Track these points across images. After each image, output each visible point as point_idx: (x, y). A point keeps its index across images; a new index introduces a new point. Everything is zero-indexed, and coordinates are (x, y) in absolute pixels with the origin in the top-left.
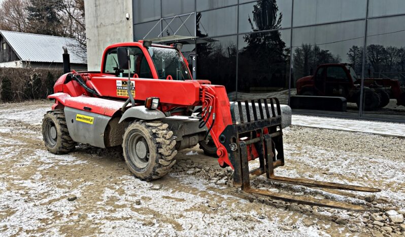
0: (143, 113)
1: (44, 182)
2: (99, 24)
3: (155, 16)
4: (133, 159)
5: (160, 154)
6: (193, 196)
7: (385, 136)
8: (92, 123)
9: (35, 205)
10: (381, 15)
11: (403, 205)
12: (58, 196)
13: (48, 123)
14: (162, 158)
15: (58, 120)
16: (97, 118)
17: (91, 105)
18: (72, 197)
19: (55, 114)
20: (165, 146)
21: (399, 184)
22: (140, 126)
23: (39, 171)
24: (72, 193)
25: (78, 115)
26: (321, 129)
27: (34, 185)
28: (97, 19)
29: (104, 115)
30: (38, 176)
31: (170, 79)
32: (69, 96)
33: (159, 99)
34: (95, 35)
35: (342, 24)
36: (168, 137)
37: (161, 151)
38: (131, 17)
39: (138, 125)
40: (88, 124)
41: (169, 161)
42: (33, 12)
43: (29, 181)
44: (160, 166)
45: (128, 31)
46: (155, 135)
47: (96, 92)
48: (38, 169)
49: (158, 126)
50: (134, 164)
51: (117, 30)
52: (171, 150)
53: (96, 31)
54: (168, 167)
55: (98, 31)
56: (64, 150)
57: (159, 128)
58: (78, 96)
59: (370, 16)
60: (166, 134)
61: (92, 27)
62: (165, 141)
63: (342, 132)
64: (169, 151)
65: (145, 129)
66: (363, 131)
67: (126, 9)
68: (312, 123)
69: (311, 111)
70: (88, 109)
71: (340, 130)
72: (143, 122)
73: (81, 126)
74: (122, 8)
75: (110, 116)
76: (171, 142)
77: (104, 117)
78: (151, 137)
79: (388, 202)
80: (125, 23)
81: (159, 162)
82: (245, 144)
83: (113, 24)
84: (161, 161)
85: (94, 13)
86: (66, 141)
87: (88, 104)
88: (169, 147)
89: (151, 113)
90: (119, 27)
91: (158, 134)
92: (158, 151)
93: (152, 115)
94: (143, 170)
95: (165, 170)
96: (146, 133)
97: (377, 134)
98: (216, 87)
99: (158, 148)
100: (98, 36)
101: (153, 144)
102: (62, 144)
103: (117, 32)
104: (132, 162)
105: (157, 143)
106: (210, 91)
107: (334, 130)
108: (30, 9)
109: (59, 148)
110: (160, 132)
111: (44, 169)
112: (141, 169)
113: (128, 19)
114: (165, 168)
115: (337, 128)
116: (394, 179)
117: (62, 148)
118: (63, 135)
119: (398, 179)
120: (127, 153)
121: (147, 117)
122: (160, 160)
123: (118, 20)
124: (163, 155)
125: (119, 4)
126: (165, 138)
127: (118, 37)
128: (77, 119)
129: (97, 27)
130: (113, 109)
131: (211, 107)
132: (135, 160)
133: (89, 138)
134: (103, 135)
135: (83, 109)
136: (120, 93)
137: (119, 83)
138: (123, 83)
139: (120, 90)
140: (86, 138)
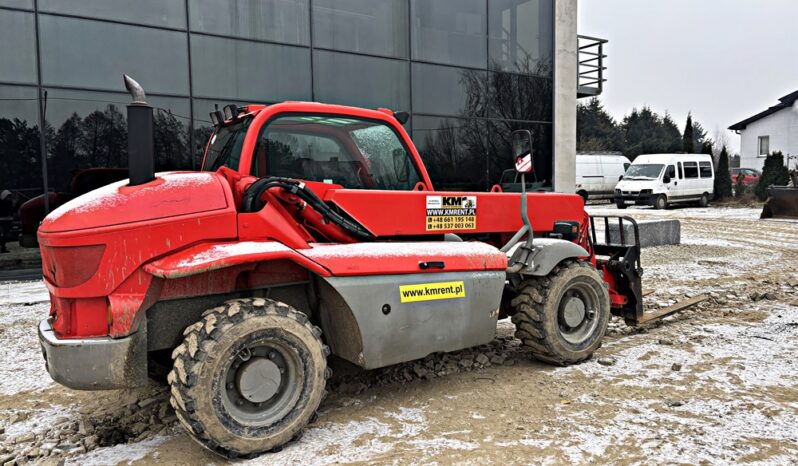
8: (462, 294)
16: (473, 280)
22: (585, 270)
25: (403, 289)
29: (486, 270)
31: (497, 190)
40: (449, 300)
47: (364, 230)
70: (433, 267)
73: (423, 314)
77: (487, 274)
94: (588, 343)
112: (582, 344)
133: (450, 335)
134: (498, 311)
135: (416, 268)
136: (436, 223)
137: (434, 201)
138: (445, 201)
139: (436, 218)
140: (439, 338)
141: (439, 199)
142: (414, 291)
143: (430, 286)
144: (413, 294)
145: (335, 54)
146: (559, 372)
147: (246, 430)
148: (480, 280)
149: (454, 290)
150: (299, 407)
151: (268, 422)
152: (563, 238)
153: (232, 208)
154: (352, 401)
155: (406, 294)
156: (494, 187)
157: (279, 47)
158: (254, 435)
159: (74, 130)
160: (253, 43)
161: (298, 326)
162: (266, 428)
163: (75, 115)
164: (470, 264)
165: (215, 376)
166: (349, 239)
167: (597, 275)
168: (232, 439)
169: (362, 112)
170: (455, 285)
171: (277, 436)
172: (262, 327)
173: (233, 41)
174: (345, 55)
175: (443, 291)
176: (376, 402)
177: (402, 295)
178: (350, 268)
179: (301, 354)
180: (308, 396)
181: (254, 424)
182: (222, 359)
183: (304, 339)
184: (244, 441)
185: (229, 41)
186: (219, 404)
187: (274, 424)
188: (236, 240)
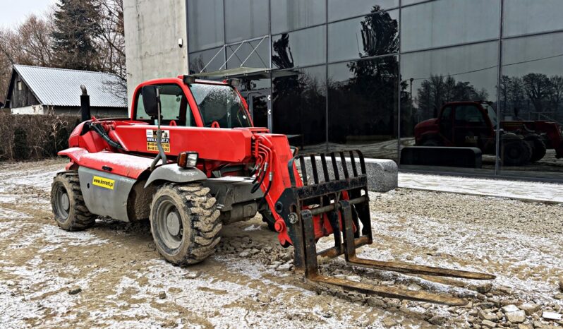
0: (175, 173)
1: (43, 269)
2: (143, 54)
3: (216, 42)
4: (164, 237)
5: (197, 229)
6: (240, 286)
7: (525, 201)
8: (112, 188)
9: (24, 300)
10: (520, 33)
11: (528, 298)
12: (57, 288)
13: (58, 190)
14: (199, 235)
15: (71, 185)
16: (119, 181)
17: (112, 164)
18: (75, 289)
19: (67, 176)
20: (203, 218)
21: (531, 269)
23: (40, 254)
24: (77, 284)
25: (95, 178)
26: (439, 192)
27: (29, 273)
28: (141, 48)
29: (128, 177)
30: (37, 260)
32: (87, 152)
33: (198, 154)
34: (138, 68)
35: (467, 47)
36: (208, 205)
37: (197, 225)
38: (185, 44)
39: (168, 190)
40: (107, 189)
41: (211, 238)
42: (60, 39)
43: (24, 267)
44: (197, 245)
45: (181, 62)
46: (189, 204)
47: (121, 146)
48: (39, 252)
49: (195, 191)
50: (164, 244)
51: (167, 61)
52: (213, 223)
53: (138, 62)
54: (208, 247)
55: (142, 63)
56: (80, 225)
57: (195, 193)
58: (97, 151)
59: (505, 35)
60: (206, 202)
61: (134, 58)
62: (204, 211)
63: (467, 197)
64: (209, 225)
65: (176, 194)
66: (497, 195)
67: (178, 32)
68: (427, 185)
69: (432, 167)
70: (108, 169)
71: (464, 194)
72: (174, 186)
73: (99, 193)
74: (173, 32)
75: (135, 179)
76: (212, 213)
77: (127, 180)
78: (184, 206)
79: (508, 294)
80: (177, 52)
81: (196, 241)
82: (310, 214)
83: (162, 53)
84: (198, 239)
85: (137, 39)
86: (81, 213)
87: (108, 163)
88: (210, 219)
89: (185, 173)
90: (169, 58)
91: (194, 202)
92: (193, 225)
93: (187, 176)
95: (204, 252)
96: (178, 201)
97: (515, 199)
98: (273, 136)
99: (193, 221)
100: (143, 69)
101: (187, 215)
102: (76, 217)
103: (167, 64)
104: (161, 241)
105: (192, 214)
106: (265, 143)
107: (456, 193)
108: (56, 35)
109: (73, 222)
110: (197, 199)
111: (48, 252)
113: (181, 46)
114: (205, 248)
115: (461, 191)
116: (527, 262)
117: (77, 222)
118: (77, 204)
119: (531, 262)
120: (155, 228)
121: (180, 178)
122: (196, 238)
123: (168, 47)
124: (200, 230)
125: (169, 26)
126: (204, 207)
127: (168, 71)
128: (94, 183)
129: (141, 58)
130: (139, 169)
131: (266, 163)
132: (166, 238)
135: (102, 169)
140: (106, 208)
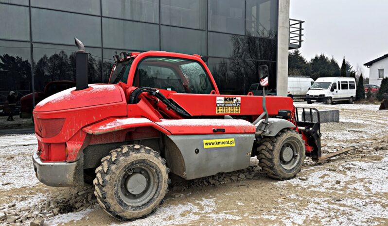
8: (233, 145)
16: (239, 138)
22: (293, 134)
25: (205, 141)
29: (245, 133)
31: (250, 94)
40: (227, 147)
70: (220, 131)
73: (214, 154)
75: (252, 133)
77: (246, 135)
94: (294, 169)
112: (291, 170)
128: (205, 147)
133: (228, 164)
134: (251, 153)
135: (211, 132)
136: (221, 110)
137: (220, 99)
138: (225, 100)
139: (221, 107)
140: (222, 165)
141: (223, 98)
142: (211, 143)
143: (218, 141)
144: (210, 144)
145: (172, 27)
146: (280, 183)
147: (130, 208)
148: (242, 138)
149: (230, 142)
150: (155, 197)
151: (140, 204)
152: (283, 118)
153: (125, 102)
154: (180, 195)
155: (206, 144)
156: (249, 93)
157: (144, 24)
158: (134, 210)
159: (45, 63)
160: (132, 22)
161: (155, 158)
162: (139, 207)
163: (45, 56)
164: (237, 131)
165: (116, 181)
166: (180, 117)
167: (299, 137)
168: (123, 211)
169: (185, 56)
170: (230, 140)
171: (144, 211)
172: (138, 159)
173: (123, 21)
174: (176, 28)
175: (224, 143)
176: (191, 196)
177: (205, 145)
178: (180, 131)
179: (156, 172)
180: (159, 192)
181: (134, 205)
182: (120, 173)
183: (158, 165)
184: (129, 213)
185: (121, 21)
186: (118, 195)
187: (143, 205)
188: (126, 117)
